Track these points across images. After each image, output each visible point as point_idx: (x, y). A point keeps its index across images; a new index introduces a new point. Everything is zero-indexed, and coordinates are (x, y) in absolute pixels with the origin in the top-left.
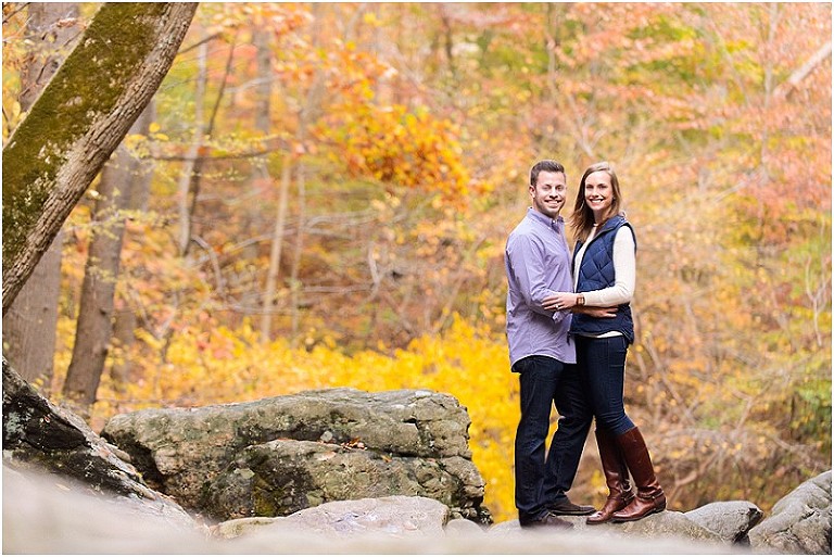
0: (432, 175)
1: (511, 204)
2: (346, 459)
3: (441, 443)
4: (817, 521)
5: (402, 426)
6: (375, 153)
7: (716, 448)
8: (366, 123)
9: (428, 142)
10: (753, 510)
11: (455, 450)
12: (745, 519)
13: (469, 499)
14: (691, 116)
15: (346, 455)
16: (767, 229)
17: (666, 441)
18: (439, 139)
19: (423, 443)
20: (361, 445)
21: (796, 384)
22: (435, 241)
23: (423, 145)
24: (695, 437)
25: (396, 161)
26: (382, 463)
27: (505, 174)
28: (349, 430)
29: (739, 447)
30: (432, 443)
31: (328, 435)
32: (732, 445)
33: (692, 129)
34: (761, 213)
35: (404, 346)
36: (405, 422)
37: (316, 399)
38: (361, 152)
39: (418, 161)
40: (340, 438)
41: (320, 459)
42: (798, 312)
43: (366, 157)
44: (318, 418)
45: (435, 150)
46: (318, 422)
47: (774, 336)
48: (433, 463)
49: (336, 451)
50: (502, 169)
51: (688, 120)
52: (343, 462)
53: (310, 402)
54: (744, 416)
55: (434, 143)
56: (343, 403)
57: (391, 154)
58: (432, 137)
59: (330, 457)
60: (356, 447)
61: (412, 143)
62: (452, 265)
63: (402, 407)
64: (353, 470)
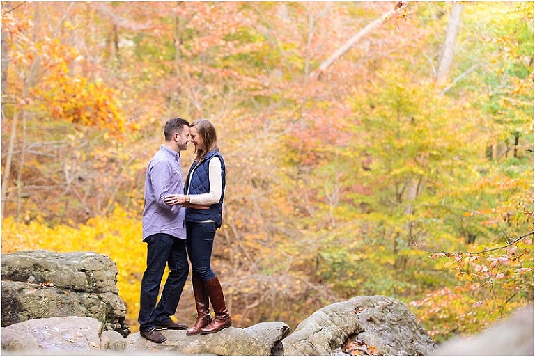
0: (103, 119)
1: (151, 138)
2: (42, 293)
3: (100, 284)
4: (324, 334)
5: (77, 274)
6: (68, 106)
7: (270, 286)
8: (64, 87)
9: (101, 99)
10: (285, 328)
11: (109, 289)
12: (280, 333)
13: (116, 318)
14: (260, 88)
15: (43, 290)
16: (304, 156)
17: (241, 282)
18: (107, 98)
19: (89, 284)
20: (52, 284)
21: (319, 249)
22: (105, 159)
23: (98, 102)
24: (258, 279)
25: (82, 111)
26: (64, 296)
27: (148, 120)
28: (45, 276)
29: (284, 286)
30: (95, 284)
31: (32, 279)
32: (280, 285)
33: (260, 96)
34: (300, 147)
35: (84, 222)
36: (79, 271)
37: (25, 256)
38: (61, 105)
39: (95, 111)
40: (39, 280)
41: (26, 293)
42: (321, 206)
43: (64, 108)
44: (26, 268)
45: (105, 105)
46: (26, 270)
47: (307, 220)
48: (95, 296)
49: (37, 288)
50: (146, 117)
51: (259, 90)
52: (40, 295)
53: (21, 258)
54: (288, 268)
55: (105, 100)
56: (41, 259)
57: (78, 106)
58: (104, 97)
59: (33, 291)
60: (48, 286)
61: (91, 100)
62: (114, 174)
63: (77, 262)
64: (46, 299)
